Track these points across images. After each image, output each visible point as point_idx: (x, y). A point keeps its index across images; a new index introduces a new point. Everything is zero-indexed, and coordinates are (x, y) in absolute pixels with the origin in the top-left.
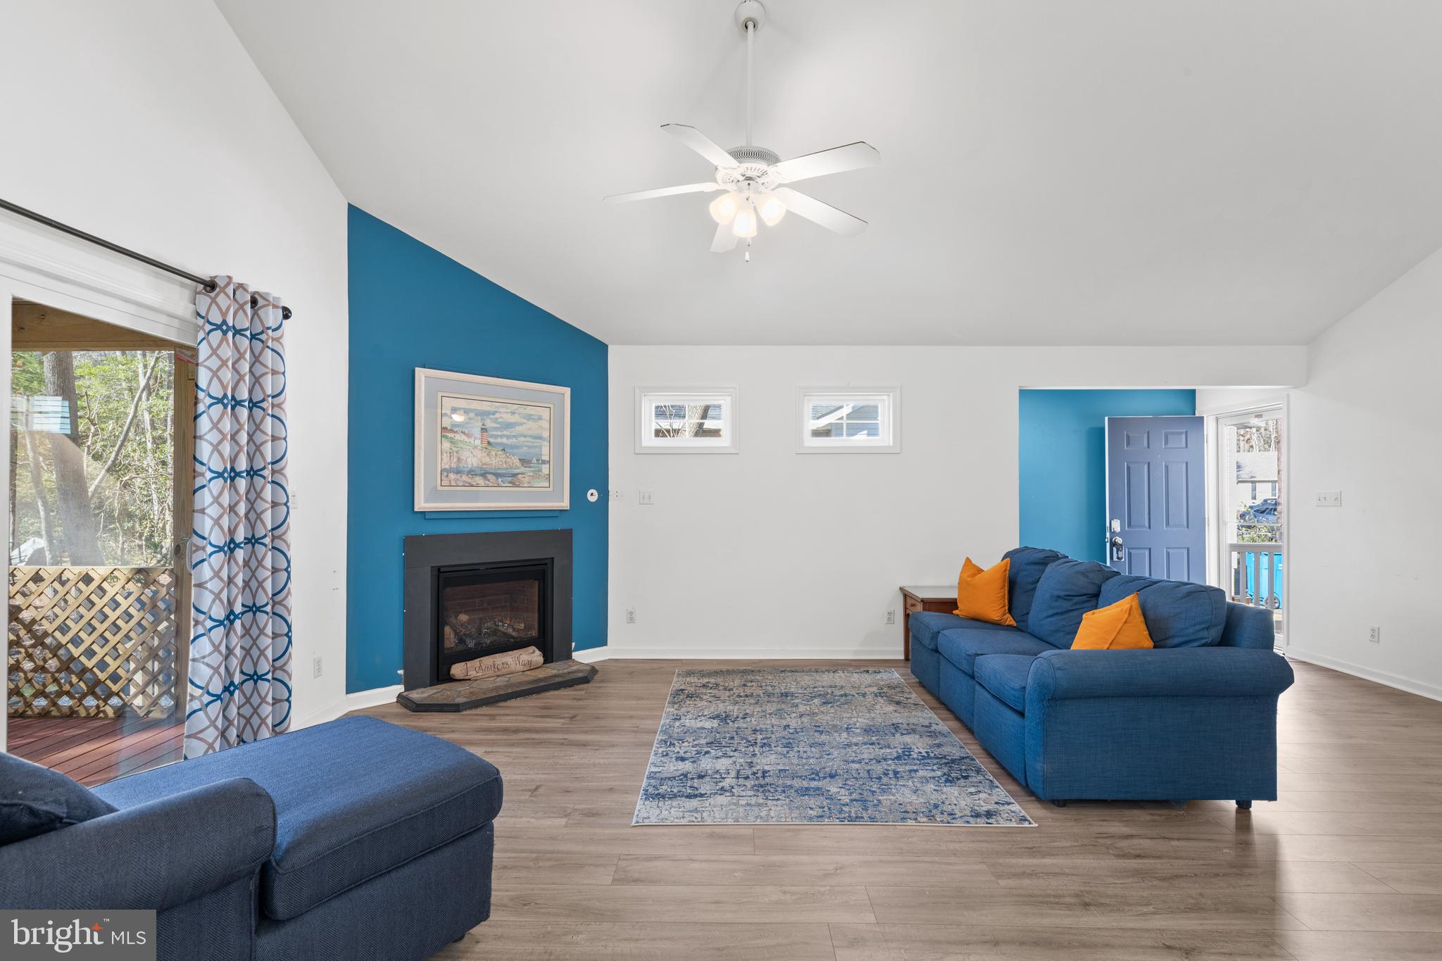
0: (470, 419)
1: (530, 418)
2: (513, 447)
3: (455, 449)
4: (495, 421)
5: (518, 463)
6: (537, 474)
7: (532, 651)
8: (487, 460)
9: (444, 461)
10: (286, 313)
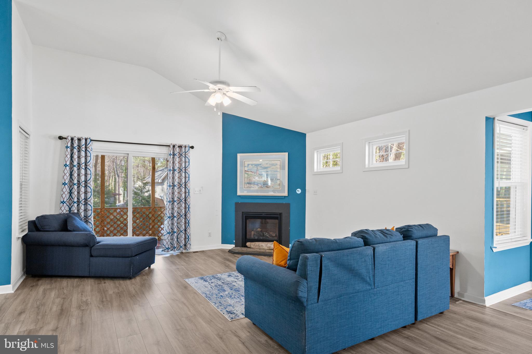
0: (253, 167)
1: (273, 165)
3: (249, 177)
4: (261, 167)
6: (276, 184)
7: (271, 243)
8: (258, 180)
9: (246, 180)
10: (192, 147)
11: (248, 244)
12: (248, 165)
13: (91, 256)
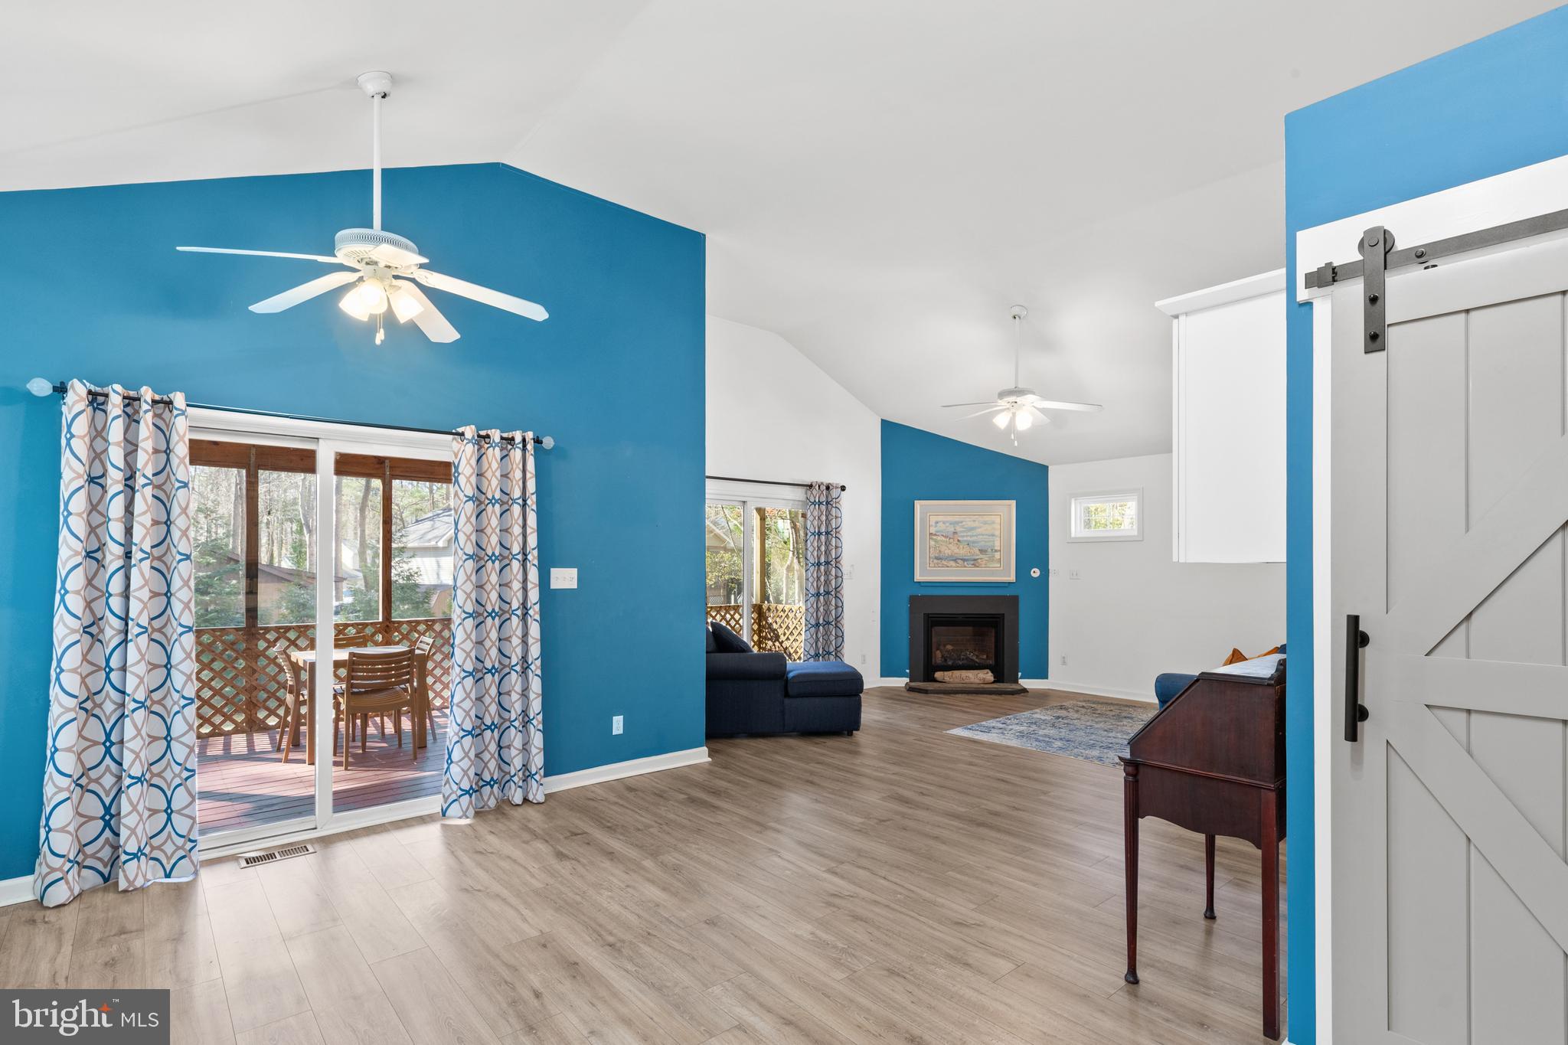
0: (946, 527)
1: (985, 523)
2: (974, 542)
3: (938, 545)
4: (962, 527)
5: (978, 552)
6: (992, 559)
7: (986, 672)
8: (957, 551)
9: (931, 553)
10: (843, 488)
11: (938, 675)
12: (937, 523)
13: (787, 695)
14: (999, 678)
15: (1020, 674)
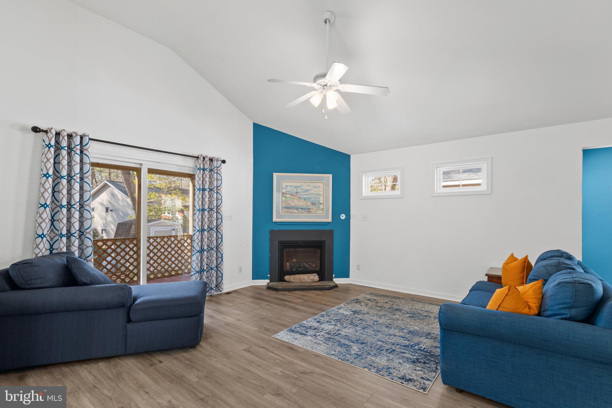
0: (292, 189)
1: (315, 187)
2: (308, 198)
3: (287, 200)
4: (302, 189)
5: (310, 205)
6: (318, 208)
7: (314, 275)
8: (298, 203)
9: (283, 204)
10: (224, 162)
11: (287, 278)
12: (286, 186)
13: (129, 321)
14: (322, 279)
15: (334, 275)
